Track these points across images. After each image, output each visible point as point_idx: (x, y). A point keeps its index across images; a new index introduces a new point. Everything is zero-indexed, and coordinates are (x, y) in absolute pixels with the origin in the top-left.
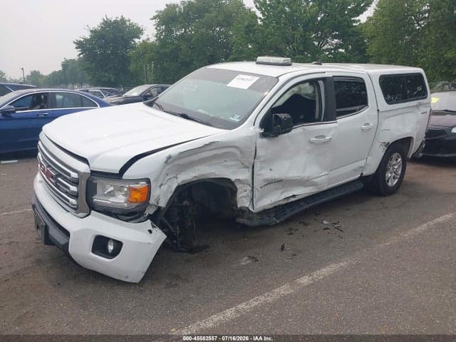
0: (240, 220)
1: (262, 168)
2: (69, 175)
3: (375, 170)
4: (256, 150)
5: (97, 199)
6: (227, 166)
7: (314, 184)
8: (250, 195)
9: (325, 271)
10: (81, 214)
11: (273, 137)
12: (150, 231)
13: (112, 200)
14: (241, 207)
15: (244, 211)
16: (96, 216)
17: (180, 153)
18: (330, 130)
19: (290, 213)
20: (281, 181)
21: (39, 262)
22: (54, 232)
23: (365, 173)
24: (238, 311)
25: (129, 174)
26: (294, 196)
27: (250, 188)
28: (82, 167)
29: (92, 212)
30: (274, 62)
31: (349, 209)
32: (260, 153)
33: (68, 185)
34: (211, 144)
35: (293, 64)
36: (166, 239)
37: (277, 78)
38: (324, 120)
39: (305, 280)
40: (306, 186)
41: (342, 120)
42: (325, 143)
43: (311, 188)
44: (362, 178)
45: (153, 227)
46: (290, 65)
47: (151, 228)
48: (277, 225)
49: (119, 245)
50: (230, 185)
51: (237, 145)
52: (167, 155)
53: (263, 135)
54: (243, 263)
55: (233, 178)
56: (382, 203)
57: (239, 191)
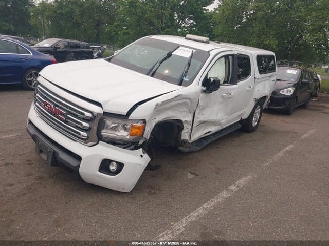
0: (181, 148)
1: (199, 114)
2: (83, 114)
3: (248, 115)
4: (199, 101)
5: (105, 133)
6: (181, 112)
7: (220, 124)
8: (190, 131)
9: (242, 182)
10: (90, 144)
11: (209, 93)
12: (142, 156)
13: (117, 133)
14: (183, 140)
15: (185, 142)
16: (102, 145)
17: (163, 102)
18: (234, 89)
19: (205, 144)
20: (206, 122)
21: (40, 178)
22: (63, 156)
23: (243, 118)
24: (205, 209)
25: (133, 116)
26: (209, 132)
27: (190, 127)
28: (96, 109)
29: (100, 142)
30: (200, 39)
31: (234, 141)
32: (201, 103)
33: (81, 122)
34: (179, 96)
35: (210, 42)
36: (151, 161)
37: (209, 52)
38: (230, 83)
39: (233, 187)
40: (215, 125)
41: (239, 83)
42: (230, 98)
43: (218, 127)
44: (241, 120)
45: (144, 153)
46: (209, 43)
47: (142, 154)
48: (198, 151)
49: (120, 166)
50: (181, 125)
51: (191, 97)
52: (156, 103)
53: (204, 91)
54: (189, 177)
55: (183, 120)
56: (251, 137)
57: (185, 128)
